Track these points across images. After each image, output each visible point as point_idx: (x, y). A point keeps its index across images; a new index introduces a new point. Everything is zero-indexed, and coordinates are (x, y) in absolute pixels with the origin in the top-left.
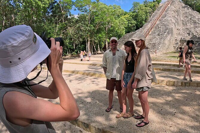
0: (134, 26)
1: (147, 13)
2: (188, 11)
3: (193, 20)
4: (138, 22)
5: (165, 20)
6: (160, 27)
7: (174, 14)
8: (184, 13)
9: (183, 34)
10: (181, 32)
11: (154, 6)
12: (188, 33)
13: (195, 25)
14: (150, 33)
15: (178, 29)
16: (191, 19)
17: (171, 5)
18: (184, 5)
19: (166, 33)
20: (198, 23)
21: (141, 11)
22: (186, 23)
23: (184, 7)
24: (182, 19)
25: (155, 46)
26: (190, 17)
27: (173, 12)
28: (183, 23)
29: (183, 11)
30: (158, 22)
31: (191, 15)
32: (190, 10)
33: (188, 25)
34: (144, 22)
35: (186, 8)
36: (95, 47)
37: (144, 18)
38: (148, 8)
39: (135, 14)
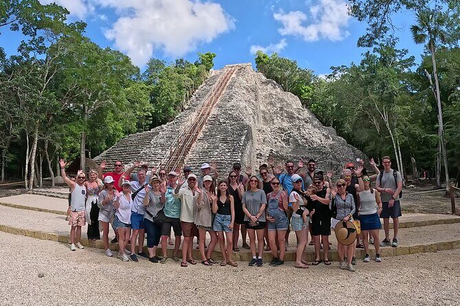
0: (148, 116)
1: (180, 88)
2: (274, 92)
3: (287, 112)
4: (158, 107)
5: (233, 106)
6: (225, 123)
7: (248, 96)
8: (266, 95)
9: (274, 141)
10: (269, 137)
11: (198, 74)
12: (284, 140)
13: (290, 122)
14: (201, 135)
15: (259, 131)
16: (281, 109)
17: (238, 75)
18: (264, 78)
19: (243, 138)
20: (298, 118)
21: (167, 83)
22: (271, 117)
23: (266, 83)
24: (262, 108)
25: (221, 168)
26: (279, 105)
27: (244, 91)
28: (264, 118)
29: (263, 90)
30: (214, 111)
31: (282, 100)
32: (279, 90)
33: (275, 121)
34: (172, 109)
35: (270, 86)
36: (50, 163)
37: (174, 99)
38: (185, 77)
39: (153, 86)
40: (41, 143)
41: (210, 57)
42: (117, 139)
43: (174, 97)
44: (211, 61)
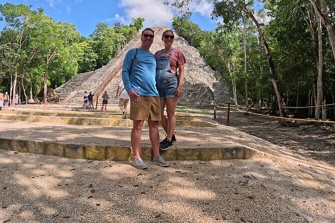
0: (94, 62)
1: (116, 42)
2: (181, 46)
4: (100, 55)
11: (130, 33)
13: (189, 67)
14: (118, 74)
20: (194, 64)
21: (107, 39)
23: (176, 40)
27: (158, 45)
31: (185, 52)
32: (185, 45)
34: (110, 57)
35: (179, 41)
36: (25, 90)
37: (111, 50)
38: (121, 35)
39: (97, 42)
40: (19, 79)
41: (140, 21)
42: (73, 77)
43: (111, 49)
44: (141, 24)
